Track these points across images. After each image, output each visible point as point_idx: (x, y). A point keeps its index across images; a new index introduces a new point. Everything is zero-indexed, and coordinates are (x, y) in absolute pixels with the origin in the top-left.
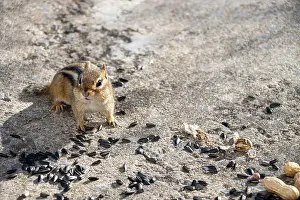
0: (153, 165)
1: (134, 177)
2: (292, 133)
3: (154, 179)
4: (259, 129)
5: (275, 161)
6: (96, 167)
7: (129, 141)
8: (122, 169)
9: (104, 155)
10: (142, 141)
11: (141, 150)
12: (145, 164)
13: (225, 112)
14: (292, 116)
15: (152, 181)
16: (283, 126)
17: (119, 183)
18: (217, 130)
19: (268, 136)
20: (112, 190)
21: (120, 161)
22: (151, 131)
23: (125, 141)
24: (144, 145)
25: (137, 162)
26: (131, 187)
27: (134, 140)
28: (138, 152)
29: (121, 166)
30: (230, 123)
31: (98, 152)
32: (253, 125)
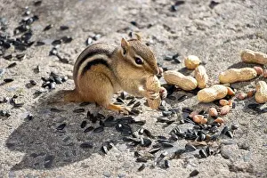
0: (65, 65)
1: (48, 76)
2: (194, 29)
3: (66, 78)
4: (165, 26)
5: (177, 55)
6: (12, 69)
7: (43, 44)
8: (36, 70)
9: (19, 58)
10: (56, 42)
11: (55, 52)
12: (58, 64)
13: (134, 12)
14: (195, 12)
15: (64, 80)
16: (186, 22)
17: (33, 84)
18: (126, 29)
19: (172, 32)
20: (27, 90)
21: (35, 62)
22: (65, 33)
23: (40, 43)
24: (57, 46)
25: (50, 63)
26: (44, 86)
27: (48, 42)
28: (51, 54)
29: (35, 67)
30: (138, 22)
31: (14, 55)
32: (159, 23)
